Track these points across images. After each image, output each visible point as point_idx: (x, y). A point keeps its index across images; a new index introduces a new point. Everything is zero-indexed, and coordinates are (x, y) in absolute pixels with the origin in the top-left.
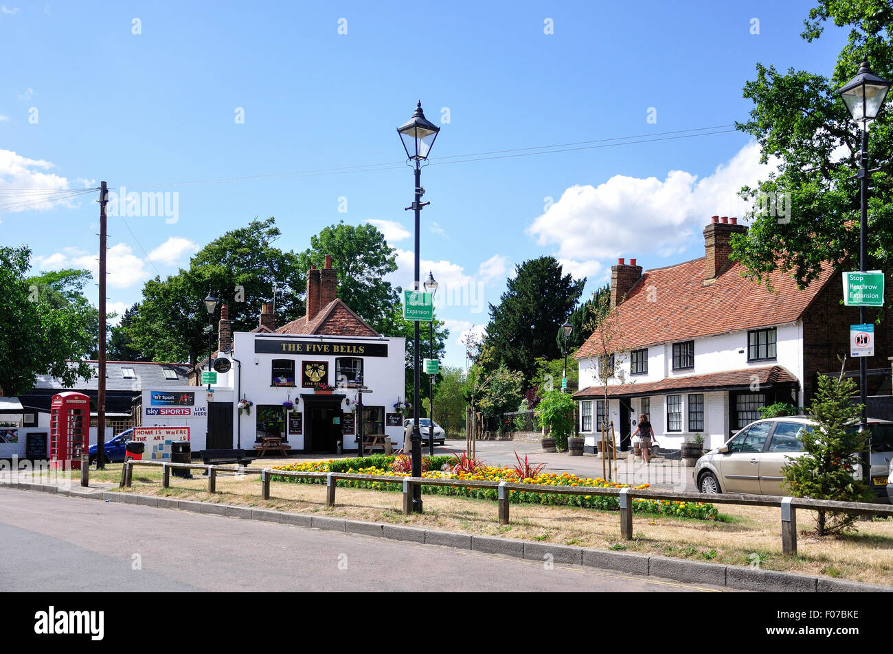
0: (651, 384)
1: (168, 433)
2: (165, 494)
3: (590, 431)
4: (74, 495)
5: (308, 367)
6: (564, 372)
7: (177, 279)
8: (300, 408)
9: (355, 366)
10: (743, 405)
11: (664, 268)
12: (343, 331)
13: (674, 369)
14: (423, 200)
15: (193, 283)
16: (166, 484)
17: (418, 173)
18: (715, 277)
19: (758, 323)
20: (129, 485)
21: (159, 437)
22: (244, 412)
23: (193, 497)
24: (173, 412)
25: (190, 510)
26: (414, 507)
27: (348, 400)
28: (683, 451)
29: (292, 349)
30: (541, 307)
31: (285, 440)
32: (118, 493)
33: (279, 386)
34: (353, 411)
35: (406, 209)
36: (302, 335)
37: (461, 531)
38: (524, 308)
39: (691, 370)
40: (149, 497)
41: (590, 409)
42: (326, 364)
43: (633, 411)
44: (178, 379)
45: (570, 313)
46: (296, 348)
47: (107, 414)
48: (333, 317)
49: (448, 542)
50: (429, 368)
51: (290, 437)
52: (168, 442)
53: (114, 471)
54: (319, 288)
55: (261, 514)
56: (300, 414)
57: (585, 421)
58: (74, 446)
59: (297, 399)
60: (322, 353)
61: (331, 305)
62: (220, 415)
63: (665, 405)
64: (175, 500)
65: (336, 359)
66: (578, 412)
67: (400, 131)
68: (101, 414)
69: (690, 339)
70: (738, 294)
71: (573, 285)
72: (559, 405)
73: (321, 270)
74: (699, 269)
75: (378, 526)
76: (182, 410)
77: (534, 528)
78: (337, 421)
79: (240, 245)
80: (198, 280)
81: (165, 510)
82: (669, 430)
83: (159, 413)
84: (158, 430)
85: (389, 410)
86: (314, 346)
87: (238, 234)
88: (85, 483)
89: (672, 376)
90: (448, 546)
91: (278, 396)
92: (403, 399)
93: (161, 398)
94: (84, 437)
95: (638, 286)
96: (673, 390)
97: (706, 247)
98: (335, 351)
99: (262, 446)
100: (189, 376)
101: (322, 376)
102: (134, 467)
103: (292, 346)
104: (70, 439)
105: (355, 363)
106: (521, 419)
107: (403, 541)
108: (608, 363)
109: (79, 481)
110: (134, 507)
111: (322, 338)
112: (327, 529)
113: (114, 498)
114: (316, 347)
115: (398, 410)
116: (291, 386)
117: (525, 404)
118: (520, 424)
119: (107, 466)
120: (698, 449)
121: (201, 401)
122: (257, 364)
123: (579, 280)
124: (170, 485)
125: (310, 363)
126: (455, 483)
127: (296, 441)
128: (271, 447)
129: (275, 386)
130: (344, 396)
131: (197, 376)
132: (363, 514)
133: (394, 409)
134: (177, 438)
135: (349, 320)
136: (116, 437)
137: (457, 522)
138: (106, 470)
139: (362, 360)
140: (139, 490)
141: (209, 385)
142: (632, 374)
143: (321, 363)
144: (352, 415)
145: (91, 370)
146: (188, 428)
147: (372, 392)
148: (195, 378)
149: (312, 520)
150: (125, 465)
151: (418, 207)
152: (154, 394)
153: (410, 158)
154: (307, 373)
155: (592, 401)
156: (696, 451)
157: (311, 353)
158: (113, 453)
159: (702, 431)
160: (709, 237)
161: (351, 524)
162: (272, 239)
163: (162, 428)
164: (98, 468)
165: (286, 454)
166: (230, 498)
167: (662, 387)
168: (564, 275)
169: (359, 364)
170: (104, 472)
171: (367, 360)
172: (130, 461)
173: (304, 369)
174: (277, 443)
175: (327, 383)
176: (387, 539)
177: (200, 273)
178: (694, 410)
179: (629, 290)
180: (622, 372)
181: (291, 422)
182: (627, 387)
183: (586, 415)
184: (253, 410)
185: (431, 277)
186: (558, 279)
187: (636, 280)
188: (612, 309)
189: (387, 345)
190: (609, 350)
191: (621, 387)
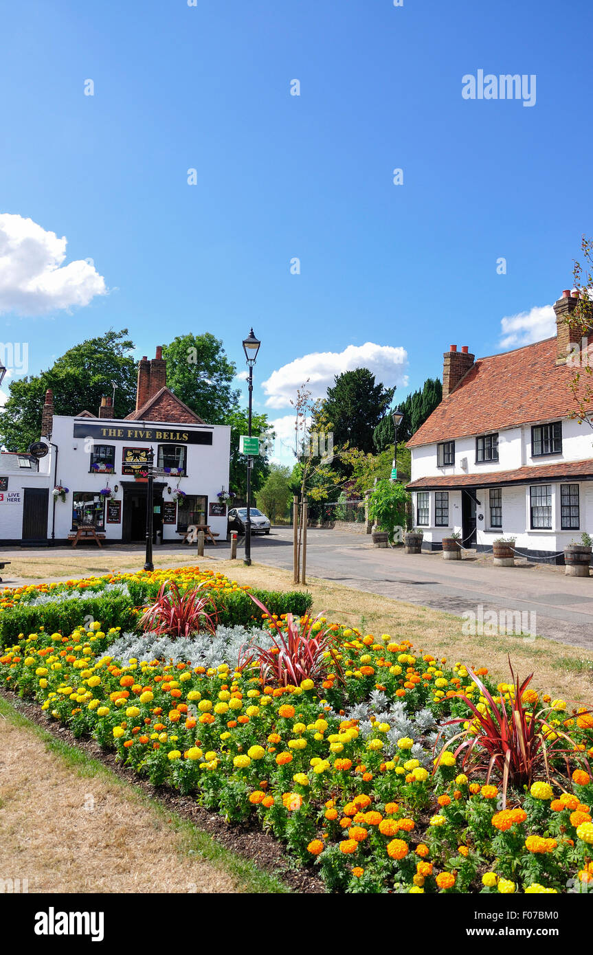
0: (504, 473)
3: (428, 525)
5: (129, 453)
6: (394, 462)
8: (119, 496)
9: (178, 453)
11: (498, 355)
12: (167, 418)
13: (534, 456)
15: (50, 381)
22: (60, 498)
27: (169, 488)
28: (568, 555)
29: (112, 434)
30: (356, 413)
31: (102, 529)
33: (98, 472)
34: (174, 500)
38: (342, 412)
39: (558, 456)
41: (427, 501)
42: (148, 451)
43: (479, 504)
45: (381, 417)
46: (117, 434)
48: (158, 405)
50: (247, 447)
51: (108, 526)
54: (149, 379)
56: (119, 502)
57: (420, 514)
59: (117, 486)
60: (144, 439)
61: (158, 393)
62: (35, 502)
63: (528, 497)
65: (159, 446)
66: (410, 504)
69: (556, 420)
71: (384, 392)
72: (392, 496)
73: (151, 361)
78: (157, 510)
79: (96, 351)
80: (53, 379)
82: (532, 528)
85: (213, 499)
86: (136, 432)
87: (94, 342)
89: (531, 463)
91: (96, 483)
92: (227, 489)
95: (471, 374)
97: (558, 324)
98: (157, 438)
99: (77, 534)
103: (112, 431)
105: (179, 450)
106: (342, 509)
108: (447, 452)
111: (144, 424)
114: (138, 433)
115: (221, 499)
116: (111, 473)
117: (344, 495)
118: (341, 514)
120: (587, 553)
121: (16, 487)
122: (75, 449)
123: (390, 389)
125: (131, 449)
127: (114, 530)
128: (84, 536)
129: (93, 472)
130: (166, 484)
133: (218, 498)
135: (174, 407)
139: (186, 447)
142: (477, 462)
143: (142, 450)
144: (174, 504)
154: (127, 460)
155: (430, 492)
156: (585, 555)
157: (133, 439)
159: (578, 529)
160: (561, 312)
162: (126, 350)
168: (376, 384)
169: (182, 452)
171: (190, 447)
173: (125, 456)
174: (94, 532)
177: (56, 374)
178: (567, 503)
179: (463, 378)
180: (465, 460)
181: (109, 510)
182: (473, 476)
183: (422, 507)
184: (70, 496)
185: (252, 335)
186: (371, 389)
187: (469, 368)
188: (446, 396)
189: (211, 433)
190: (448, 437)
191: (465, 477)
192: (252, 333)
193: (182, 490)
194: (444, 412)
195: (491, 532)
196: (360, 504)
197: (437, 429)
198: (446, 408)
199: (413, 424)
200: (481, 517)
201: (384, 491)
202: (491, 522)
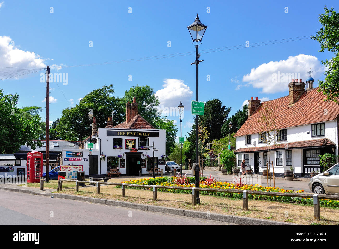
1: (74, 168)
2: (78, 194)
4: (38, 194)
5: (128, 141)
6: (229, 142)
7: (74, 108)
8: (125, 158)
9: (146, 141)
10: (309, 155)
11: (270, 101)
12: (141, 127)
13: (278, 141)
14: (200, 60)
15: (81, 109)
16: (77, 190)
17: (197, 47)
18: (293, 103)
19: (316, 121)
20: (61, 190)
21: (70, 170)
22: (103, 159)
23: (90, 196)
24: (75, 159)
25: (89, 201)
26: (197, 201)
27: (143, 154)
28: (285, 174)
29: (121, 134)
30: (213, 119)
31: (119, 170)
32: (57, 194)
33: (116, 149)
35: (191, 64)
36: (125, 129)
37: (224, 213)
38: (207, 119)
39: (286, 141)
40: (70, 195)
41: (241, 157)
42: (135, 140)
43: (260, 158)
44: (75, 147)
45: (225, 120)
46: (123, 134)
47: (49, 161)
48: (137, 122)
49: (219, 219)
51: (120, 169)
52: (74, 172)
53: (53, 184)
54: (131, 111)
55: (123, 204)
56: (124, 160)
57: (239, 162)
58: (36, 173)
59: (123, 154)
60: (133, 136)
61: (136, 117)
62: (94, 161)
63: (275, 155)
64: (82, 197)
65: (139, 138)
66: (235, 158)
67: (188, 28)
68: (47, 160)
69: (285, 128)
70: (305, 110)
71: (226, 110)
72: (228, 156)
73: (132, 104)
74: (285, 100)
75: (182, 211)
76: (78, 159)
77: (263, 212)
78: (139, 163)
79: (99, 95)
80: (82, 108)
81: (79, 201)
82: (277, 165)
83: (69, 160)
84: (70, 167)
85: (160, 158)
86: (130, 133)
87: (98, 91)
88: (42, 189)
89: (278, 143)
90: (219, 221)
91: (116, 153)
92: (165, 154)
93: (70, 154)
94: (40, 169)
95: (259, 108)
96: (279, 149)
97: (289, 91)
98: (138, 135)
99: (110, 173)
100: (80, 145)
101: (133, 145)
102: (63, 182)
103: (121, 133)
104: (35, 170)
105: (146, 139)
107: (195, 218)
108: (249, 138)
109: (40, 188)
110: (63, 200)
111: (133, 130)
112: (155, 211)
113: (55, 196)
114: (131, 134)
115: (163, 158)
116: (121, 149)
119: (50, 181)
120: (292, 173)
121: (86, 155)
122: (108, 140)
123: (228, 108)
124: (79, 190)
126: (219, 190)
127: (123, 171)
128: (113, 173)
130: (142, 153)
131: (83, 145)
132: (172, 204)
133: (161, 158)
134: (78, 170)
135: (143, 123)
136: (53, 169)
137: (221, 209)
138: (50, 183)
139: (149, 138)
140: (65, 192)
141: (90, 148)
142: (259, 143)
143: (132, 140)
144: (145, 160)
145: (42, 143)
146: (82, 166)
147: (158, 150)
148: (82, 146)
149: (148, 207)
150: (59, 182)
151: (197, 63)
152: (67, 152)
153: (194, 40)
154: (127, 144)
155: (242, 154)
156: (291, 173)
157: (129, 136)
158: (52, 176)
159: (291, 165)
160: (291, 87)
161: (167, 209)
162: (111, 93)
163: (72, 166)
164: (46, 182)
165: (119, 176)
166: (107, 196)
167: (274, 148)
168: (222, 106)
169: (147, 140)
170: (49, 184)
172: (61, 180)
173: (126, 142)
174: (116, 171)
175: (135, 148)
176: (187, 217)
177: (84, 106)
178: (288, 157)
179: (256, 110)
180: (255, 142)
181: (121, 163)
182: (257, 148)
183: (240, 159)
184: (106, 158)
185: (181, 104)
186: (220, 108)
187: (258, 106)
188: (249, 117)
189: (158, 132)
190: (249, 133)
191: (255, 148)
192: (181, 103)
193: (148, 155)
194: (248, 123)
195: (264, 167)
196: (216, 159)
197: (245, 130)
198: (249, 122)
199: (238, 124)
200: (260, 162)
201: (225, 154)
202: (264, 164)
